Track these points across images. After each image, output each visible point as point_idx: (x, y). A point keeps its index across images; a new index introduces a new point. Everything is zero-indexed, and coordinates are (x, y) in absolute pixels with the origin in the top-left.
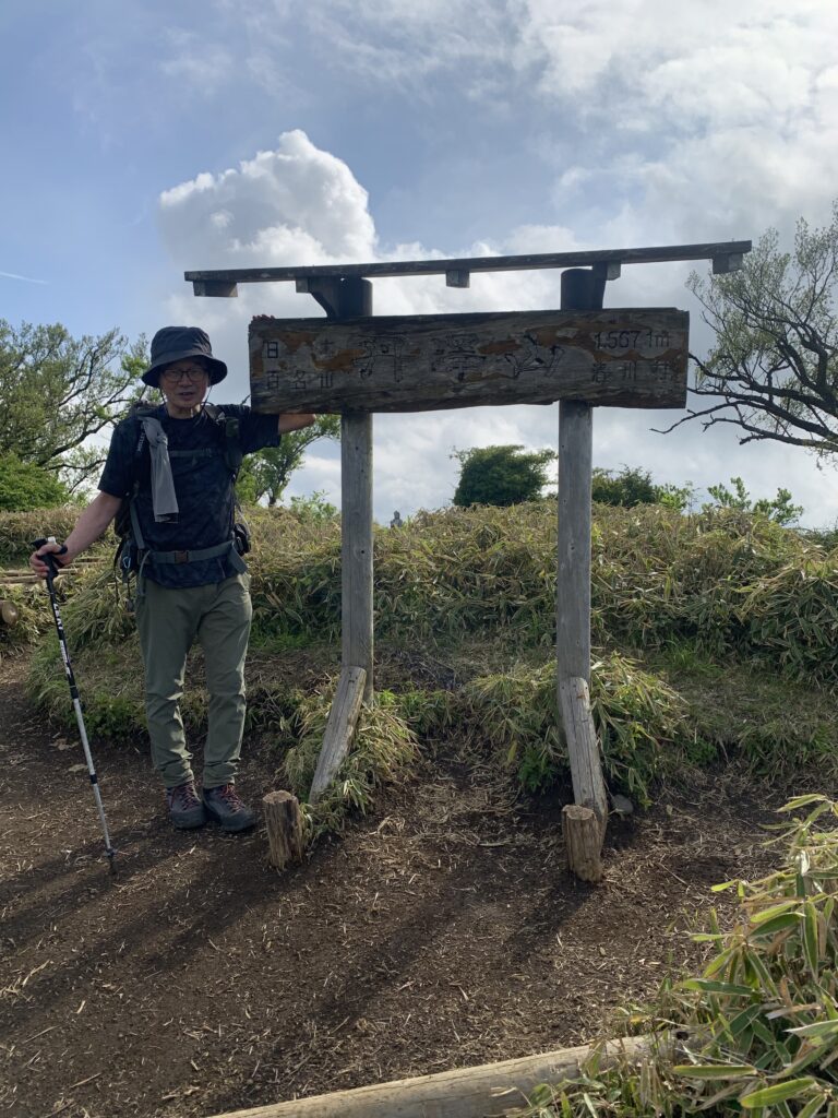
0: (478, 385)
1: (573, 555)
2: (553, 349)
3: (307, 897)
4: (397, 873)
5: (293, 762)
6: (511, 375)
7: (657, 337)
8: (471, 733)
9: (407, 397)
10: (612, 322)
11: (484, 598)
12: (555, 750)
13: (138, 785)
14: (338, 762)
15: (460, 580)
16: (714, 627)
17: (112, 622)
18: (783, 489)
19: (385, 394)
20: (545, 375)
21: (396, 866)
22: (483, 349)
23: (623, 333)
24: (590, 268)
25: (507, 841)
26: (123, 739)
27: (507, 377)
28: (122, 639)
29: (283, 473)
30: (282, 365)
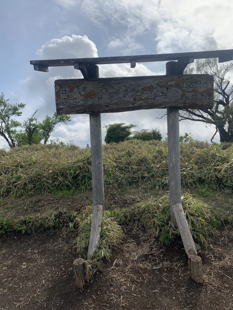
0: (141, 102)
1: (175, 161)
2: (167, 89)
3: (94, 301)
4: (126, 285)
5: (80, 243)
6: (153, 98)
7: (203, 84)
8: (136, 222)
9: (115, 107)
10: (187, 79)
11: (133, 174)
12: (174, 230)
13: (18, 252)
14: (97, 242)
15: (124, 168)
16: (211, 180)
17: (2, 190)
18: (186, 133)
19: (107, 106)
20: (165, 98)
21: (125, 282)
22: (142, 89)
23: (191, 83)
24: (177, 61)
25: (161, 265)
26: (10, 234)
27: (151, 99)
28: (6, 195)
29: (48, 133)
30: (68, 96)
